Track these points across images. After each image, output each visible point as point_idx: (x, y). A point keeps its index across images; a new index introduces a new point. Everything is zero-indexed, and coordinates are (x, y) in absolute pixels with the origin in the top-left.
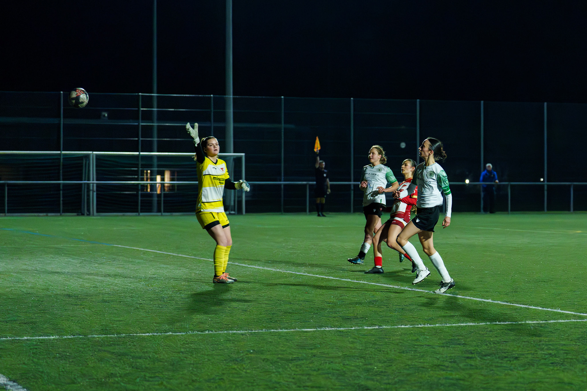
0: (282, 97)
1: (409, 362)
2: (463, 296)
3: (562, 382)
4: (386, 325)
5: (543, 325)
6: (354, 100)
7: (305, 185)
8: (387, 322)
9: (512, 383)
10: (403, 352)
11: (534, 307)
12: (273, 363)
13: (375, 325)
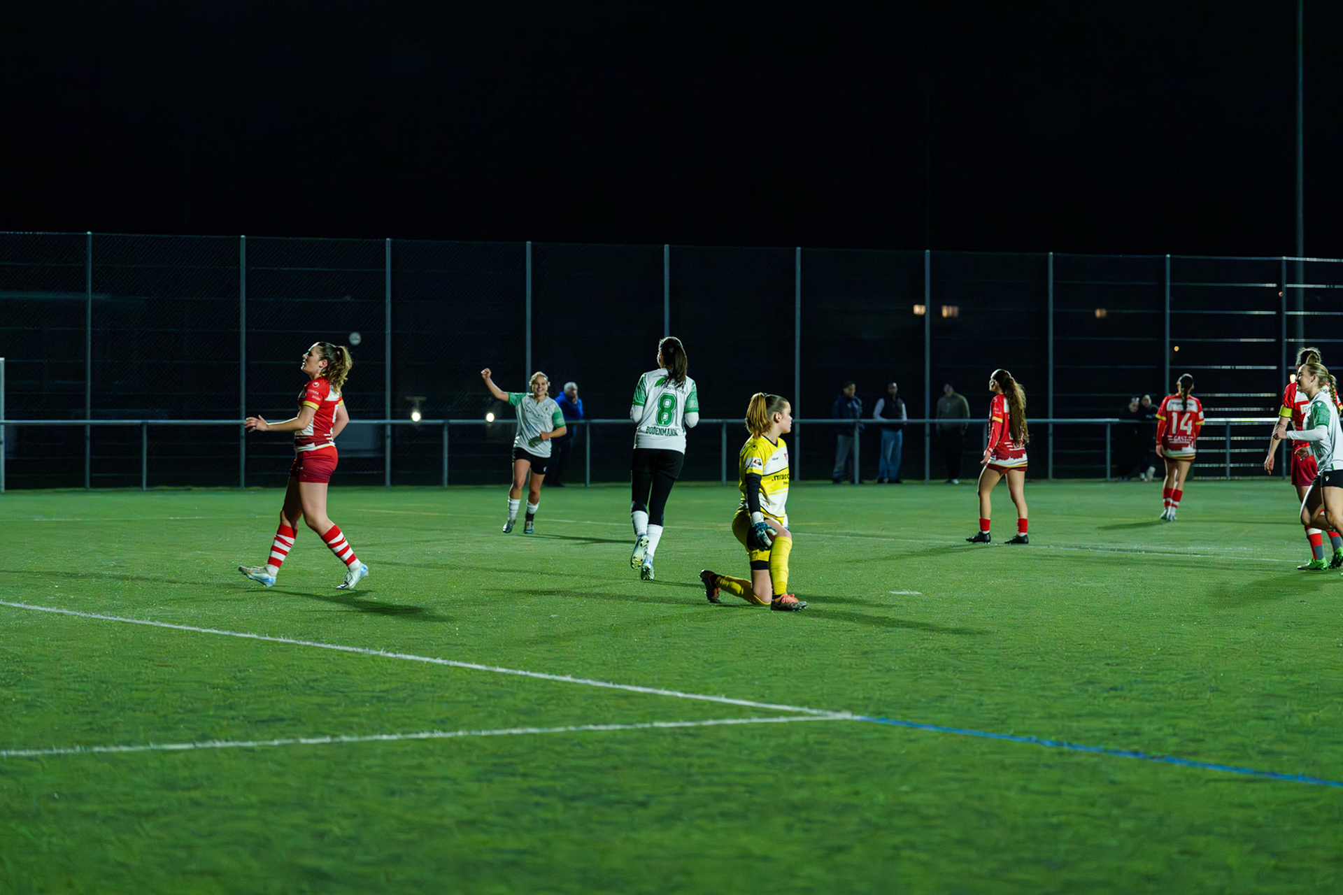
0: (89, 233)
1: (409, 816)
2: (509, 668)
3: (746, 855)
4: (347, 734)
5: (691, 731)
6: (247, 240)
7: (140, 427)
8: (349, 729)
9: (639, 858)
10: (393, 793)
11: (667, 693)
12: (106, 820)
13: (323, 734)
